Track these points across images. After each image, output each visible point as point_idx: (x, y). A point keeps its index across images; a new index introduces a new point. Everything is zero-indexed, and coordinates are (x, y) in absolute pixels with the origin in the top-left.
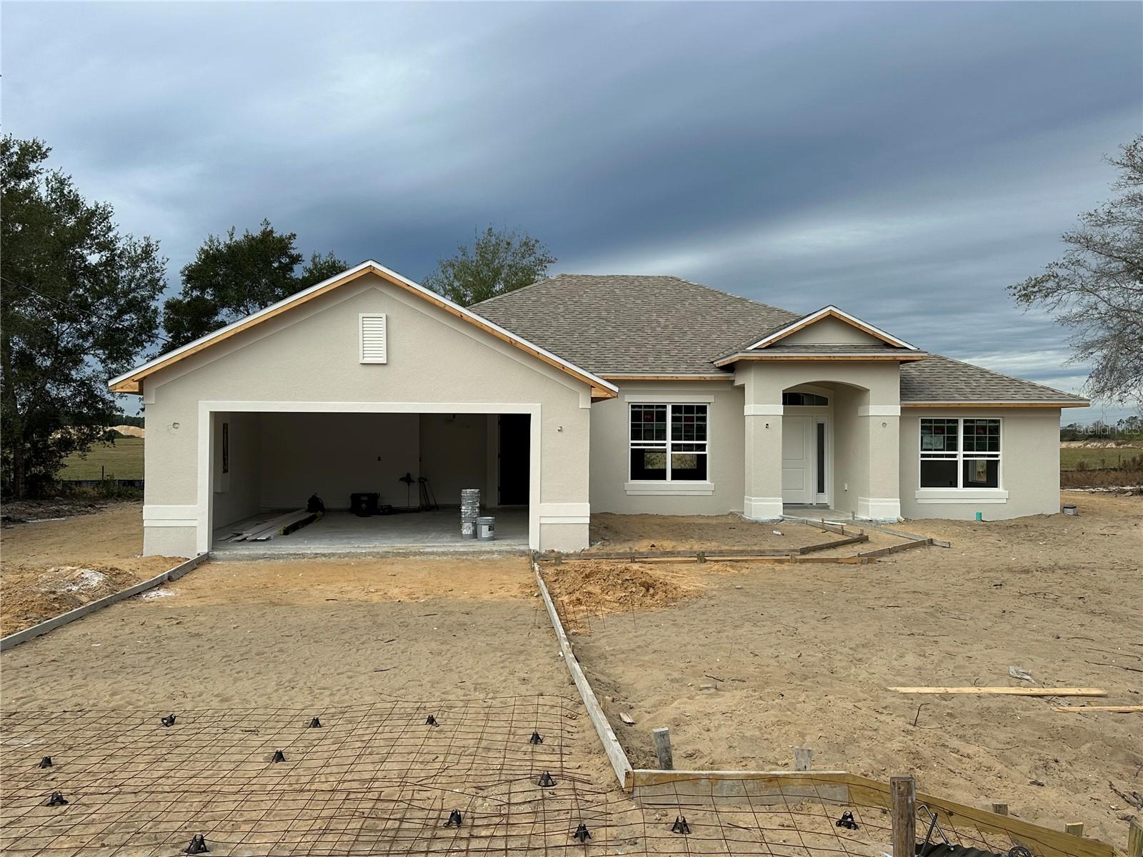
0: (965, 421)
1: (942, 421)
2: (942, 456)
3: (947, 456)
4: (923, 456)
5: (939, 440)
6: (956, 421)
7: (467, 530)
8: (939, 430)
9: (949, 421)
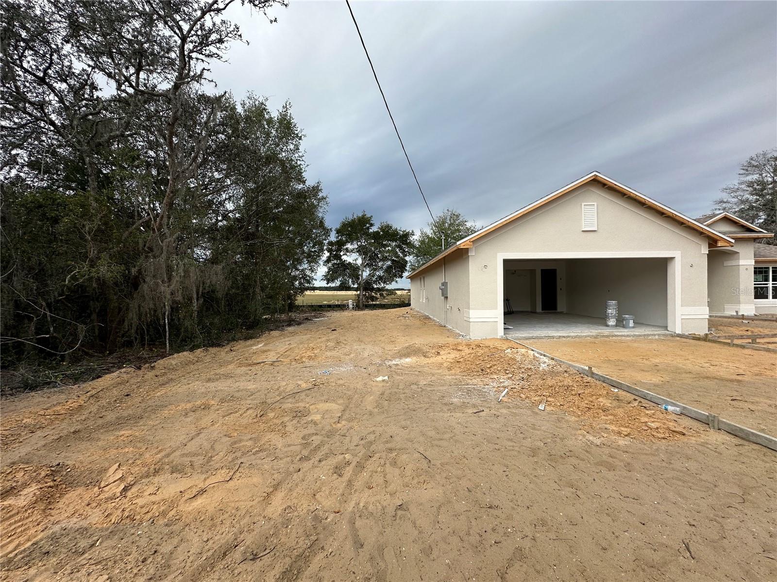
0: (773, 268)
1: (762, 268)
2: (761, 284)
3: (764, 284)
4: (755, 284)
5: (760, 277)
6: (768, 268)
7: (612, 322)
8: (760, 272)
9: (765, 268)
